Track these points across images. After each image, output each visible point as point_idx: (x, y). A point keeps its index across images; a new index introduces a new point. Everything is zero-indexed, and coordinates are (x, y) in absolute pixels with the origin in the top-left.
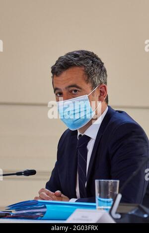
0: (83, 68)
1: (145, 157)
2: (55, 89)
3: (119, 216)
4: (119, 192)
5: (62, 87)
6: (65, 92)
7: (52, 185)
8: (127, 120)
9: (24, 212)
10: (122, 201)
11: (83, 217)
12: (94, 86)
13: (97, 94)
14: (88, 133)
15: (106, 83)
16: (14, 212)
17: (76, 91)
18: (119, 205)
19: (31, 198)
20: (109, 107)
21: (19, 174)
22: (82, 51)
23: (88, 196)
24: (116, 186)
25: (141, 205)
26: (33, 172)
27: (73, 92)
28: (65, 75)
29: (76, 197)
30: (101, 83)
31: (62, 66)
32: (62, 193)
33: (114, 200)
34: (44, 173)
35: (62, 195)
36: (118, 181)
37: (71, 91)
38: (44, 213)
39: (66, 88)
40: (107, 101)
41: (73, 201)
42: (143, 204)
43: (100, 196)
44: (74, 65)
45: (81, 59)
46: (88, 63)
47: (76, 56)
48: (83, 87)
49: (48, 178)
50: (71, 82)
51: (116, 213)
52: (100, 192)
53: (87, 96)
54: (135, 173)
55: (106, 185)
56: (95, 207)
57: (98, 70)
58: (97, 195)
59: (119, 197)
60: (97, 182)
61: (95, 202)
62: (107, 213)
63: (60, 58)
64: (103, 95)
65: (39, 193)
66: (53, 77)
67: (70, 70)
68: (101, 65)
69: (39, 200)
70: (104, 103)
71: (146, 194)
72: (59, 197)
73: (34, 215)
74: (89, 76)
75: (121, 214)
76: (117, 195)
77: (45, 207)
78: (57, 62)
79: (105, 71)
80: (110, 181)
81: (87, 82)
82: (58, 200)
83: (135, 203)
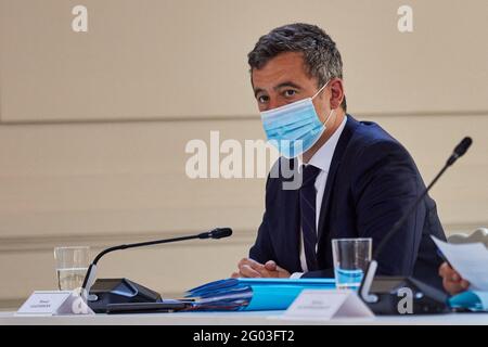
0: (301, 54)
1: (413, 196)
2: (257, 92)
3: (375, 299)
4: (373, 258)
5: (268, 87)
6: (273, 95)
7: (260, 252)
8: (379, 136)
9: (215, 299)
10: (378, 273)
11: (314, 302)
12: (321, 82)
13: (327, 96)
14: (315, 162)
15: (341, 76)
16: (198, 300)
17: (291, 92)
18: (375, 279)
19: (227, 276)
20: (348, 116)
21: (204, 236)
22: (298, 25)
23: (321, 267)
24: (367, 248)
25: (410, 278)
26: (227, 232)
27: (287, 94)
28: (272, 66)
29: (301, 271)
30: (333, 77)
31: (266, 52)
32: (278, 264)
33: (366, 272)
34: (244, 233)
35: (278, 268)
36: (370, 240)
37: (284, 93)
38: (249, 299)
39: (275, 88)
40: (344, 106)
41: (296, 277)
42: (415, 276)
43: (341, 267)
44: (287, 49)
45: (297, 39)
46: (309, 44)
47: (288, 33)
48: (304, 86)
49: (252, 241)
50: (283, 78)
51: (370, 293)
52: (340, 260)
53: (310, 99)
54: (398, 224)
55: (351, 248)
56: (333, 285)
57: (326, 55)
58: (336, 264)
59: (374, 266)
60: (334, 243)
61: (333, 276)
62: (354, 294)
63: (261, 39)
64: (337, 97)
65: (239, 266)
66: (252, 71)
67: (279, 58)
68: (330, 47)
69: (240, 279)
70: (339, 109)
71: (418, 259)
72: (272, 271)
73: (231, 304)
74: (311, 65)
75: (378, 294)
76: (369, 264)
77: (250, 290)
78: (257, 45)
79: (339, 56)
80: (356, 240)
81: (309, 76)
82: (272, 276)
83: (400, 274)
